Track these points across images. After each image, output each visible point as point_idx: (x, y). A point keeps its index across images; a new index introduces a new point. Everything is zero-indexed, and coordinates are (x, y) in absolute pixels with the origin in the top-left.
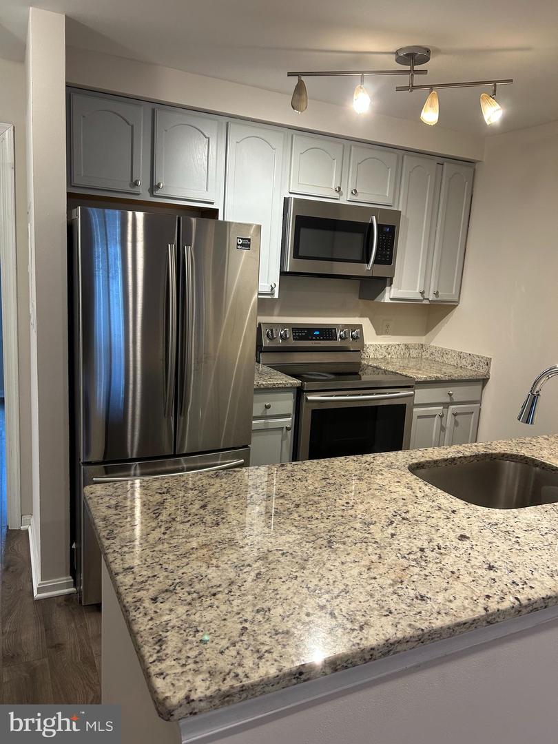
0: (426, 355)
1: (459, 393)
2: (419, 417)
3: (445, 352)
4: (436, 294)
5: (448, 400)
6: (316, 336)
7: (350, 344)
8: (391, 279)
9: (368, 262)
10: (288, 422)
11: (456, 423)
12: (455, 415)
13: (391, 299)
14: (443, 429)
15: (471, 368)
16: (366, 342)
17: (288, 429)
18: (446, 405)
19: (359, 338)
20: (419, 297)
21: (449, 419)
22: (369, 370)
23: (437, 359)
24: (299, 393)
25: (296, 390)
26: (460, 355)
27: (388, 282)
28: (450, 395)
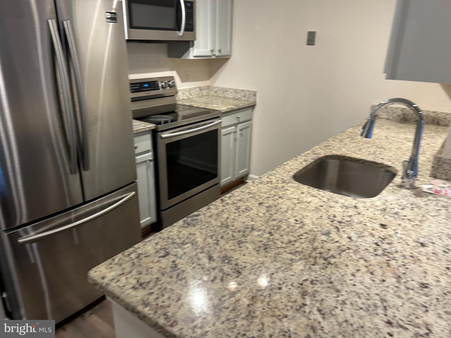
0: (212, 93)
1: (242, 115)
2: (225, 135)
3: (225, 90)
4: (220, 51)
5: (236, 122)
6: (146, 87)
7: (168, 91)
8: (193, 42)
9: (179, 30)
10: (149, 156)
11: (242, 135)
12: (241, 130)
13: (195, 57)
14: (235, 140)
15: (244, 99)
16: (178, 88)
17: (150, 161)
18: (236, 125)
19: (173, 86)
20: (210, 54)
21: (238, 133)
22: (180, 108)
23: (220, 95)
24: (155, 133)
25: (150, 132)
26: (236, 91)
27: (191, 43)
28: (238, 118)
